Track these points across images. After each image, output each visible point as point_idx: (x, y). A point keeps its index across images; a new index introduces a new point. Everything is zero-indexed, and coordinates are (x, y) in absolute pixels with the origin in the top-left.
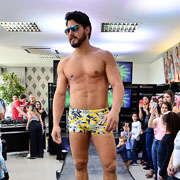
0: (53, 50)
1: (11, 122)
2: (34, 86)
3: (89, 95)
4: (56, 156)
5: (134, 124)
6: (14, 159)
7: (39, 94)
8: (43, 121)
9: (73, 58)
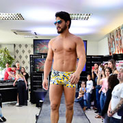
0: (33, 32)
1: (5, 82)
2: (20, 57)
4: (35, 105)
5: (88, 82)
6: (7, 107)
7: (24, 62)
8: (27, 81)
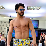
0: (9, 15)
3: (22, 33)
5: (39, 44)
9: (16, 20)
